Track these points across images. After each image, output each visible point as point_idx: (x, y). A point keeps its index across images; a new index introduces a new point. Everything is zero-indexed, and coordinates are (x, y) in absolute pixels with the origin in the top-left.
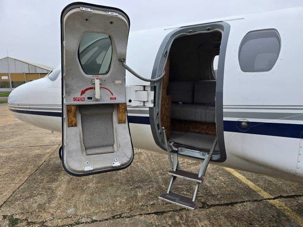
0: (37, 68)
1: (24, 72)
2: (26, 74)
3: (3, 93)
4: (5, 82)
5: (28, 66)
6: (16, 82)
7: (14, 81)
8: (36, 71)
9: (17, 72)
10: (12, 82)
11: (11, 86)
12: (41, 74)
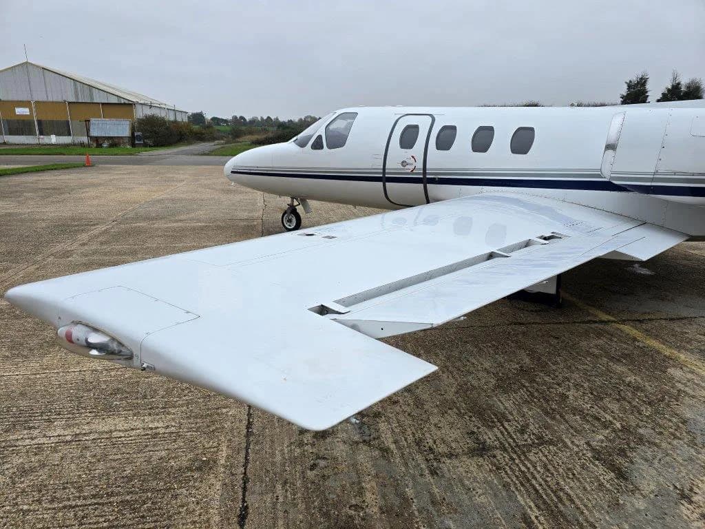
0: (94, 89)
1: (65, 98)
2: (69, 103)
3: (17, 147)
4: (23, 121)
5: (75, 85)
6: (50, 121)
7: (43, 118)
8: (92, 98)
9: (50, 99)
10: (40, 122)
11: (37, 132)
12: (103, 104)
